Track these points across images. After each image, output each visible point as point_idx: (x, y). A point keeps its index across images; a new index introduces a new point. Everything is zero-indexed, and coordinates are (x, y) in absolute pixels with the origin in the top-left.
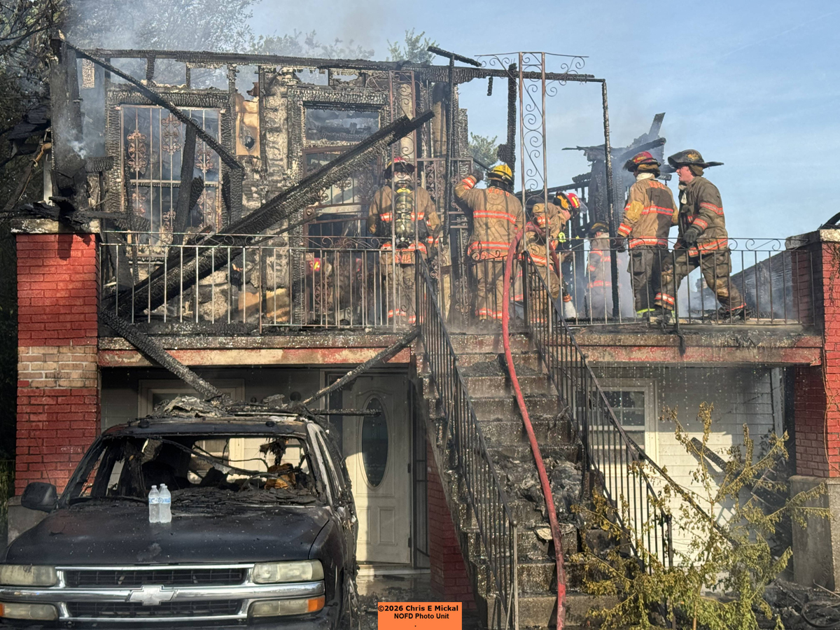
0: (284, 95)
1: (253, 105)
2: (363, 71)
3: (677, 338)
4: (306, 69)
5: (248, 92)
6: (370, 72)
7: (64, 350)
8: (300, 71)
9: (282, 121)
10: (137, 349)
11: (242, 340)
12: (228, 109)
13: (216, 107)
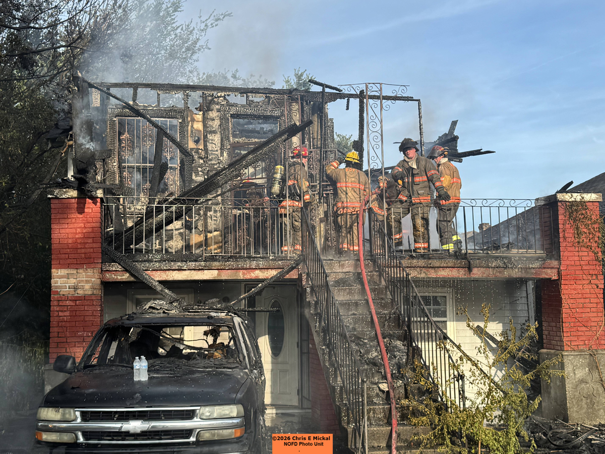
0: (219, 110)
1: (199, 116)
2: (268, 95)
3: (467, 262)
4: (232, 94)
5: (196, 108)
6: (272, 96)
7: (81, 271)
8: (228, 95)
9: (217, 127)
10: (126, 270)
11: (192, 264)
12: (184, 120)
13: (176, 118)
